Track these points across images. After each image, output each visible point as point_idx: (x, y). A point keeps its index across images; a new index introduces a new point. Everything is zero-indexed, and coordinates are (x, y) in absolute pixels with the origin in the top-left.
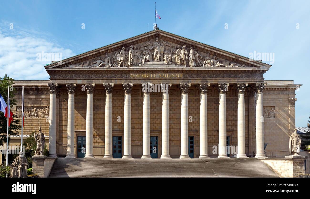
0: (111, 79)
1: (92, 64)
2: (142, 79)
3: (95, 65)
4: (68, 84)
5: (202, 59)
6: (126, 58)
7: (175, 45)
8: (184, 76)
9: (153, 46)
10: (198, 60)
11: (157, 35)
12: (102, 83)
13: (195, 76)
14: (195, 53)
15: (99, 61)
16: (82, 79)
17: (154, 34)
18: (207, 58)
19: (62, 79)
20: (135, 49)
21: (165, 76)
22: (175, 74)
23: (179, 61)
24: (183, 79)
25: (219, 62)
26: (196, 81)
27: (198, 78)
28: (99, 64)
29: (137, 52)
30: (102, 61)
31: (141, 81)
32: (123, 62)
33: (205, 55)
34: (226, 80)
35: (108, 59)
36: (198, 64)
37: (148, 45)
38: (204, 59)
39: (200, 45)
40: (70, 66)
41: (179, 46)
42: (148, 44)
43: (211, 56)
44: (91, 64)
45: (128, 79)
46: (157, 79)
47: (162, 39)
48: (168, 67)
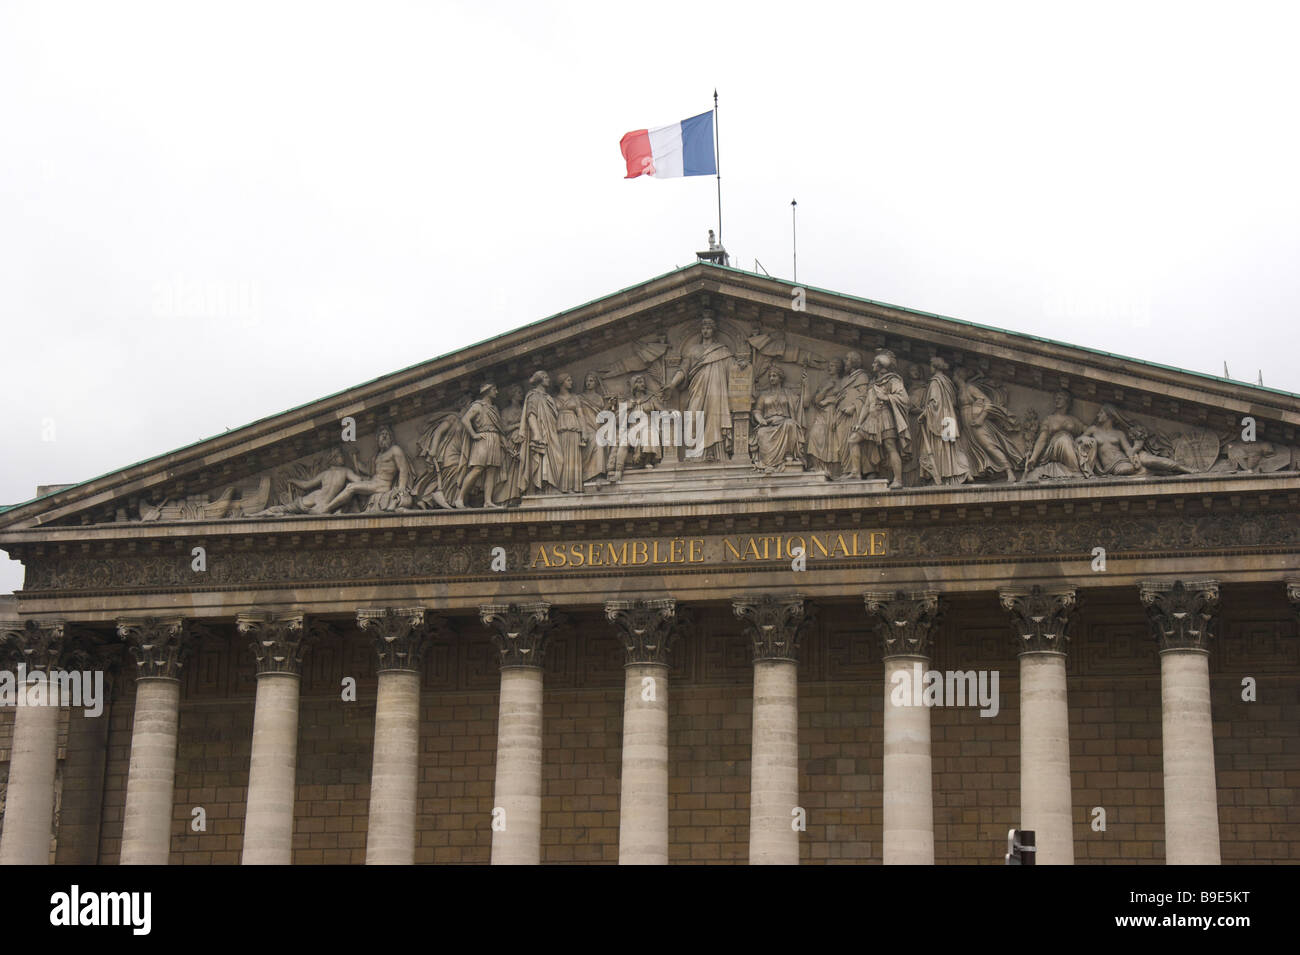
0: (412, 583)
1: (293, 492)
2: (610, 576)
3: (306, 501)
4: (132, 620)
5: (1018, 429)
6: (503, 449)
7: (826, 351)
8: (893, 544)
9: (684, 366)
10: (985, 435)
11: (705, 299)
12: (351, 607)
13: (970, 542)
14: (965, 396)
15: (332, 478)
16: (224, 590)
17: (683, 292)
18: (1056, 421)
19: (96, 595)
20: (563, 389)
21: (760, 551)
22: (833, 533)
23: (855, 451)
24: (889, 566)
25: (1138, 445)
26: (976, 571)
27: (990, 553)
28: (331, 491)
29: (580, 410)
30: (352, 476)
31: (600, 584)
32: (482, 475)
33: (1041, 401)
34: (1199, 564)
35: (393, 459)
36: (988, 463)
37: (649, 364)
38: (1032, 427)
39: (989, 341)
40: (149, 515)
41: (852, 355)
42: (649, 354)
43: (1085, 408)
44: (290, 495)
45: (519, 579)
46: (709, 572)
47: (743, 319)
48: (770, 494)
